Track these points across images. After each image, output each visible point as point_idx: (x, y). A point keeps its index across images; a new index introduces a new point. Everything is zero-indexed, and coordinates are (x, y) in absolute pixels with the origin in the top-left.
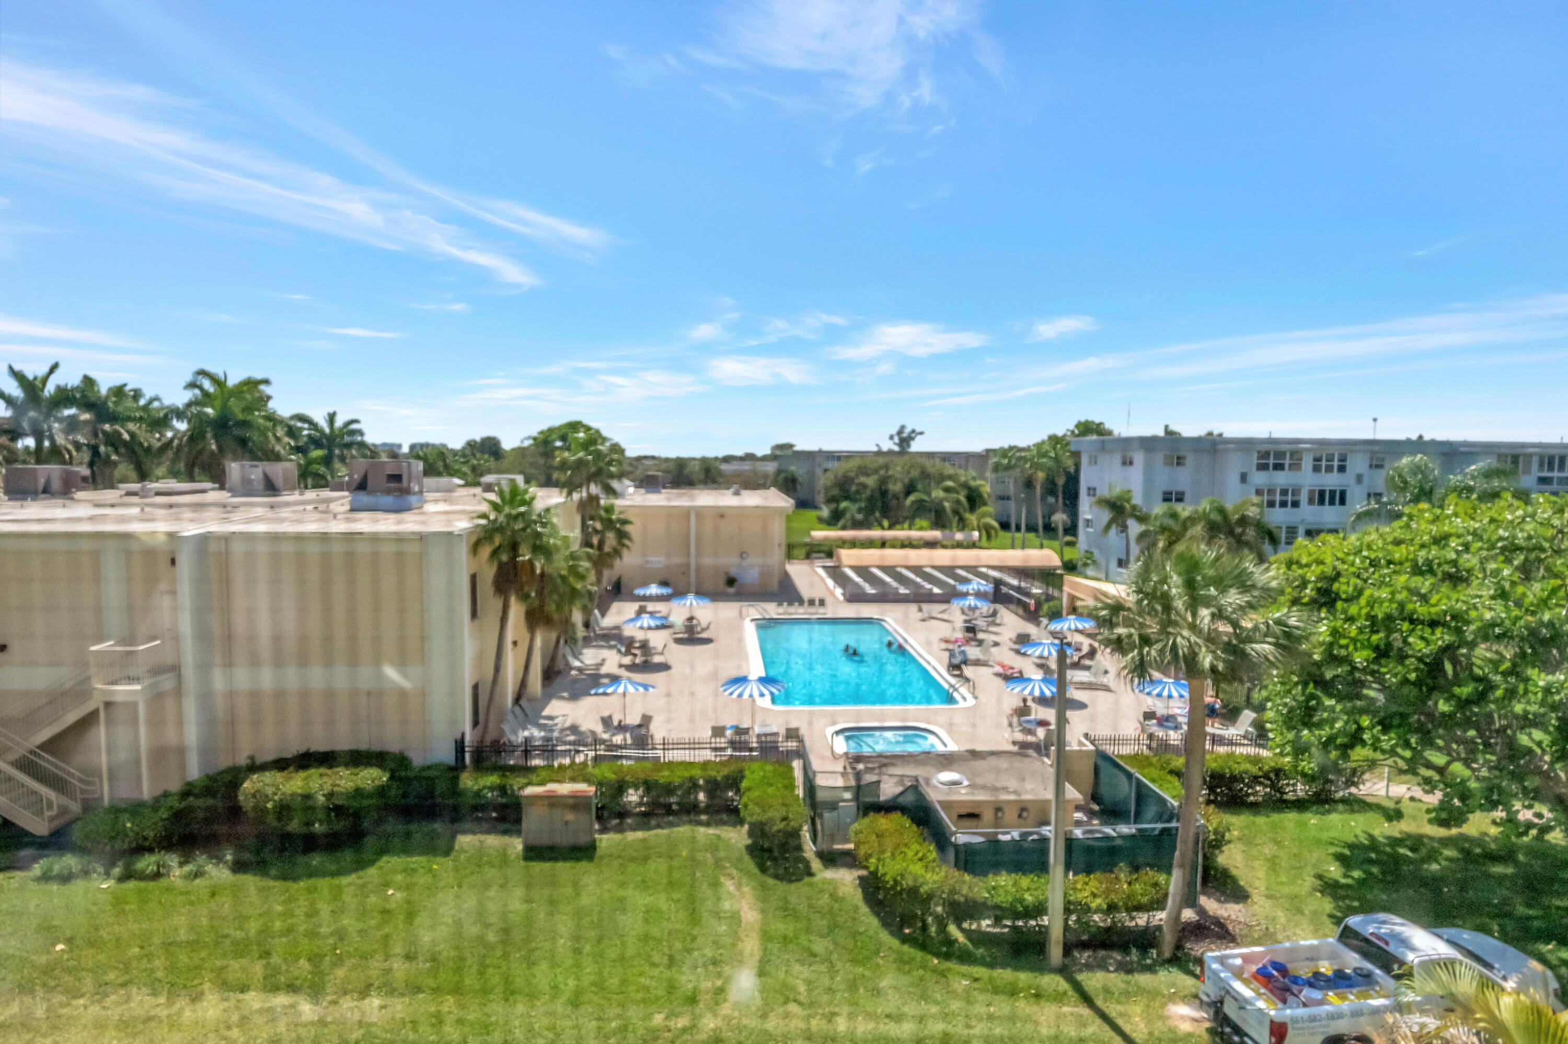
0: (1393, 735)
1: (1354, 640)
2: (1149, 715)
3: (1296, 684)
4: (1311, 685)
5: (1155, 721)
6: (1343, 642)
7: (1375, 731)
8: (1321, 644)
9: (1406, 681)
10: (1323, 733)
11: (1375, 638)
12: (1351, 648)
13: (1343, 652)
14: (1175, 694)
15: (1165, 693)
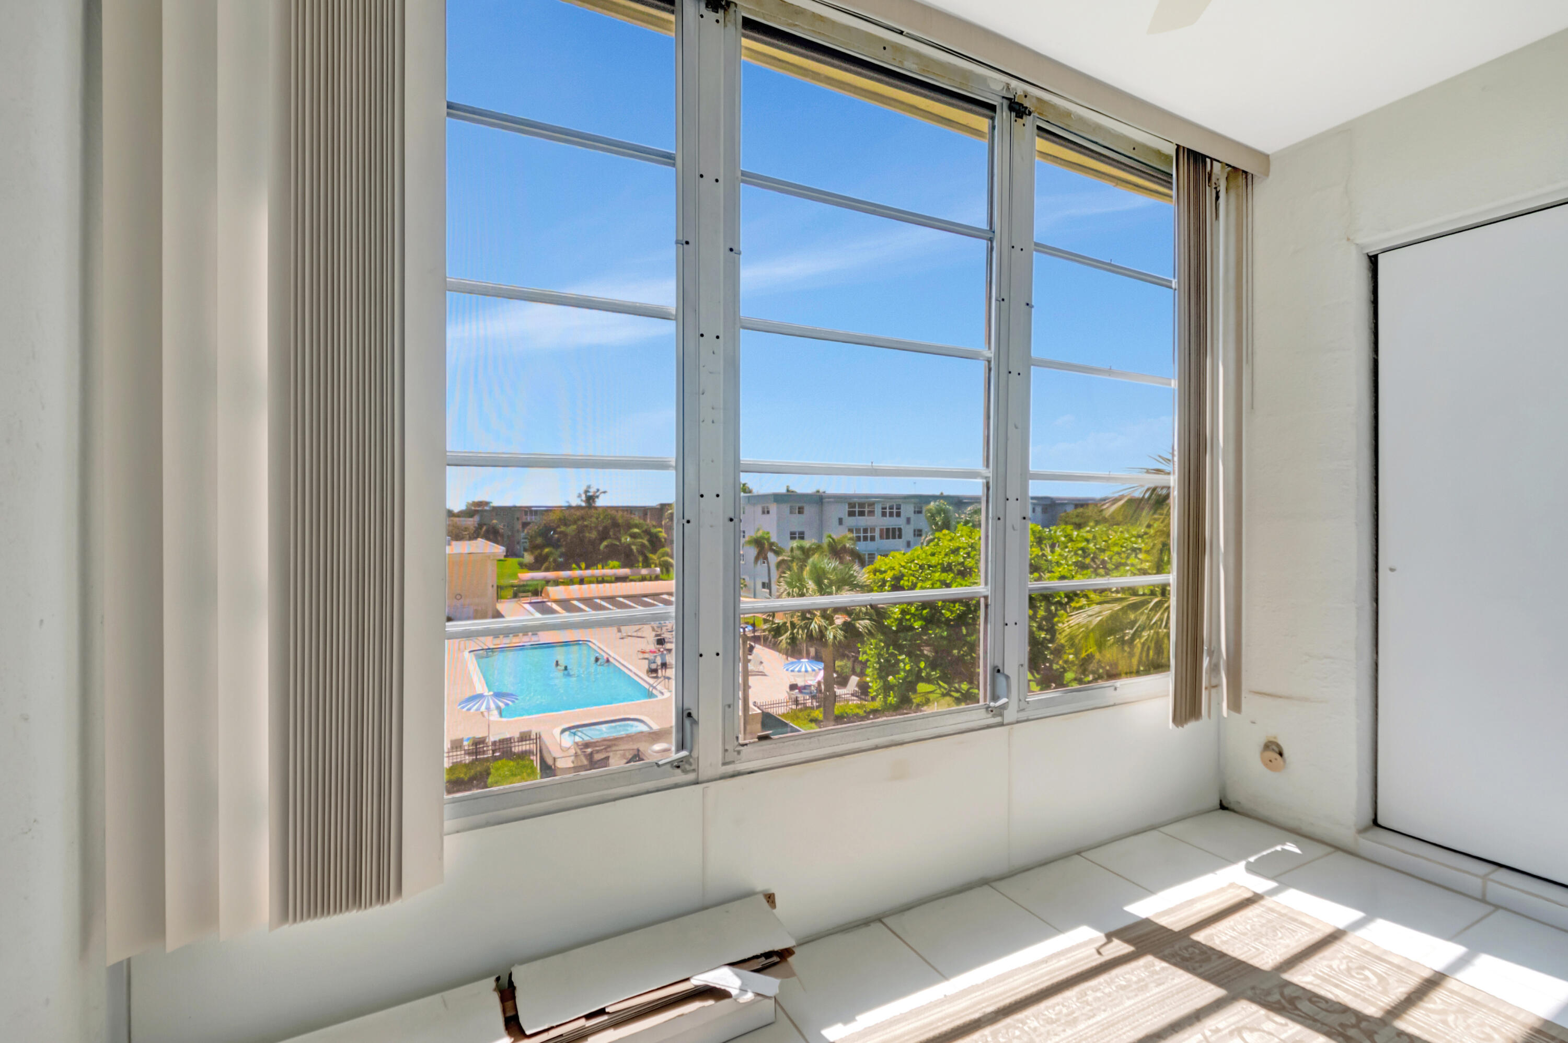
0: (938, 671)
1: (913, 615)
2: (793, 687)
3: (883, 647)
4: (891, 647)
5: (797, 691)
6: (908, 617)
7: (928, 670)
8: (896, 619)
9: (942, 637)
10: (900, 676)
11: (925, 612)
12: (912, 620)
13: (908, 623)
14: (809, 669)
15: (803, 669)
